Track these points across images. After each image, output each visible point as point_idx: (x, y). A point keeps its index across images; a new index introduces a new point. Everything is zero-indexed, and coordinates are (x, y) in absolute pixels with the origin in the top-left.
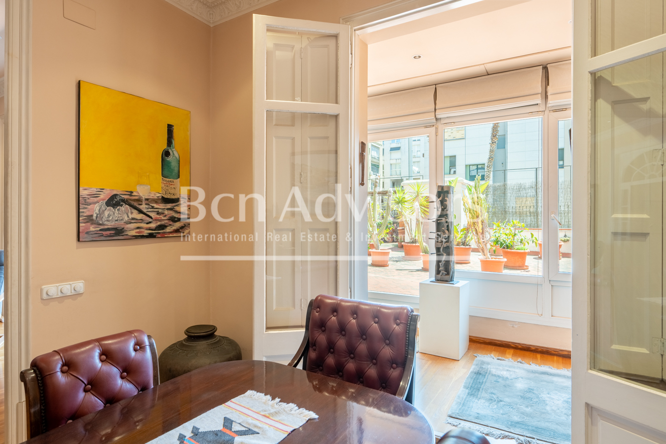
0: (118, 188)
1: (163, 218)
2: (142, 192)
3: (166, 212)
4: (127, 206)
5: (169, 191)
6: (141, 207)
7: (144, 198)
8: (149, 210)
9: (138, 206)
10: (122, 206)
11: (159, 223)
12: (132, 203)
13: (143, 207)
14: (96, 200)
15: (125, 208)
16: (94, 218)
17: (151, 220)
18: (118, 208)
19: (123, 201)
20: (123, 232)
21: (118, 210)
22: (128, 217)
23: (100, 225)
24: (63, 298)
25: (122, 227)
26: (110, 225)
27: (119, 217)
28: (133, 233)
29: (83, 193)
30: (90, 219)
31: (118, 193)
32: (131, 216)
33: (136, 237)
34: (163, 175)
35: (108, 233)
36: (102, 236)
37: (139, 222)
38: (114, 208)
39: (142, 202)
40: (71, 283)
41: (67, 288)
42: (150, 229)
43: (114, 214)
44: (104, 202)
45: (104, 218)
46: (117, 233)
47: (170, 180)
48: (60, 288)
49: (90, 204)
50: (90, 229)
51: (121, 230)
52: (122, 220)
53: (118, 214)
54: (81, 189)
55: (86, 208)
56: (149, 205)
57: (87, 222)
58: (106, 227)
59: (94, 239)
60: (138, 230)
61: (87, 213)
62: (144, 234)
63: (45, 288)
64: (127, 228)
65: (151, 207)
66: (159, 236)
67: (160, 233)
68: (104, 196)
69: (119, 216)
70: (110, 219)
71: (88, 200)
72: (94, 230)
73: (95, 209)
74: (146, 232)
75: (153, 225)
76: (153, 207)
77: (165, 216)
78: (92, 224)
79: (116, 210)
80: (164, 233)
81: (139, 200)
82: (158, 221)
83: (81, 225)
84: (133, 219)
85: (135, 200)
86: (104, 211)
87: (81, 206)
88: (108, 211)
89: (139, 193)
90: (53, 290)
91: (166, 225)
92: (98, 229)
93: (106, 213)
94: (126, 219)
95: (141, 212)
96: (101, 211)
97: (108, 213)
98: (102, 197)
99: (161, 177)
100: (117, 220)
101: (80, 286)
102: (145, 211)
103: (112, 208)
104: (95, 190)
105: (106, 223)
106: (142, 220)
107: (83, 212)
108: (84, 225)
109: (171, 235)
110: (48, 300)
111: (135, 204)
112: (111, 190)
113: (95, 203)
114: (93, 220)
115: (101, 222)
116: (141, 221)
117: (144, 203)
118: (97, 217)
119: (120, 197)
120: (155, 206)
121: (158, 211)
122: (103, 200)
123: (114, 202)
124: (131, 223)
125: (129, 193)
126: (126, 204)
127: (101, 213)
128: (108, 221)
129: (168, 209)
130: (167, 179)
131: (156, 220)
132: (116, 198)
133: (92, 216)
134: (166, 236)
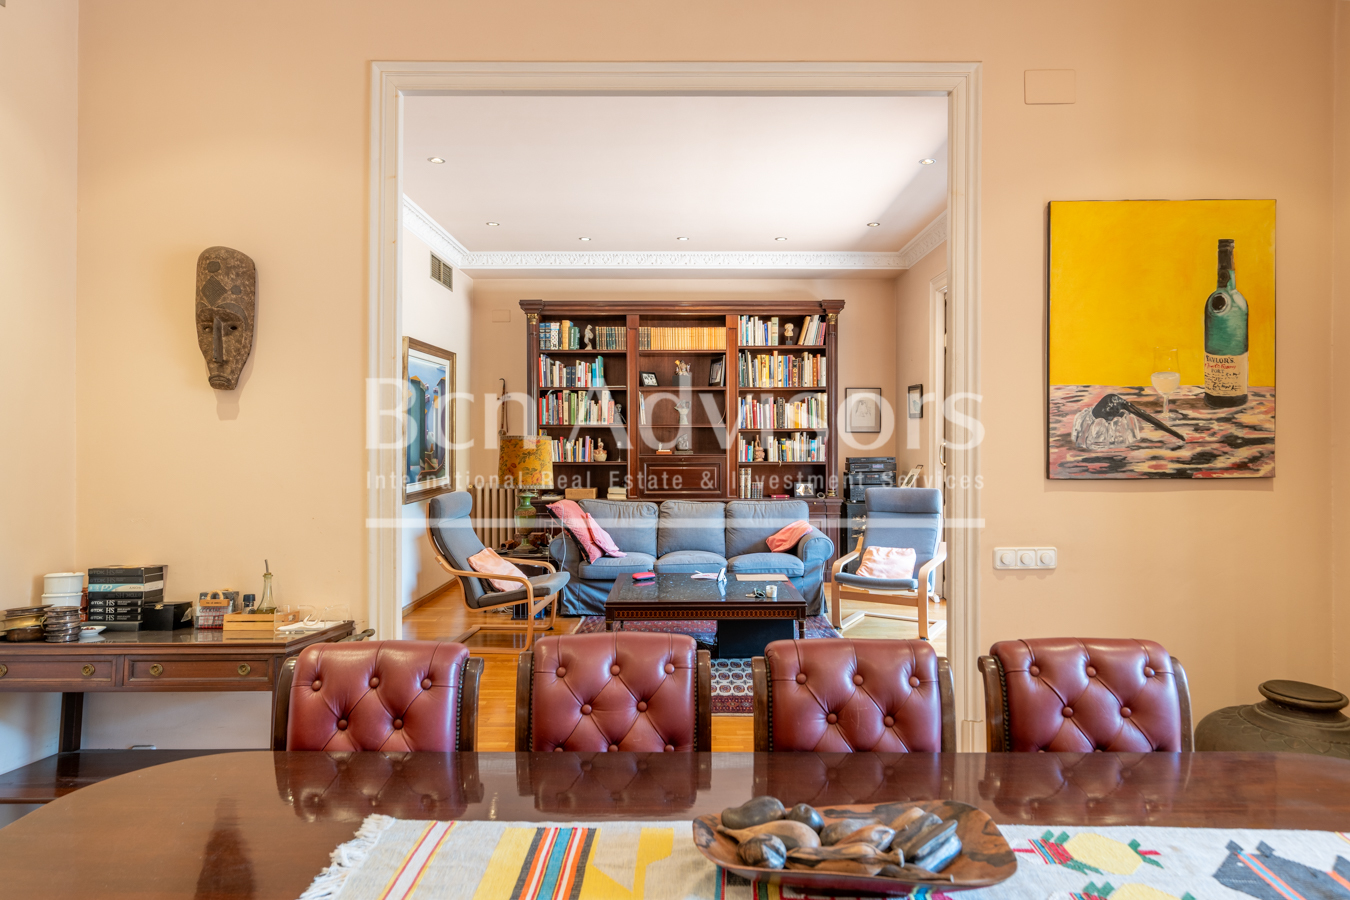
0: (1116, 383)
1: (1208, 439)
2: (1162, 387)
3: (1216, 426)
4: (1132, 415)
5: (1223, 381)
6: (1159, 417)
7: (1166, 398)
8: (1178, 422)
9: (1153, 415)
10: (1122, 415)
11: (1199, 449)
12: (1142, 409)
13: (1165, 417)
14: (1075, 406)
15: (1128, 419)
16: (1073, 438)
17: (1181, 443)
18: (1115, 419)
19: (1125, 406)
20: (1125, 465)
21: (1116, 423)
22: (1134, 436)
23: (1083, 450)
24: (1024, 571)
25: (1124, 455)
26: (1100, 451)
27: (1116, 437)
28: (1145, 467)
29: (1055, 395)
30: (1065, 440)
31: (1115, 392)
32: (1139, 435)
33: (1150, 476)
34: (1208, 349)
35: (1097, 465)
36: (1087, 471)
37: (1156, 447)
38: (1107, 420)
39: (1162, 406)
40: (1036, 548)
41: (1031, 556)
42: (1178, 461)
43: (1108, 430)
44: (1091, 409)
45: (1090, 438)
46: (1113, 467)
47: (1223, 357)
48: (1020, 553)
49: (1067, 414)
50: (1065, 458)
51: (1121, 460)
52: (1122, 442)
53: (1116, 430)
54: (1051, 388)
55: (1060, 421)
56: (1177, 412)
57: (1062, 446)
58: (1094, 455)
59: (1073, 476)
60: (1154, 463)
61: (1062, 431)
62: (1167, 471)
63: (1000, 550)
64: (1133, 458)
65: (1181, 416)
66: (1200, 476)
67: (1200, 469)
68: (1091, 399)
69: (1118, 434)
70: (1101, 440)
71: (1063, 408)
72: (1072, 459)
73: (1073, 423)
74: (1171, 468)
75: (1186, 453)
76: (1185, 417)
77: (1213, 434)
78: (1069, 449)
79: (1112, 423)
80: (1211, 469)
81: (1156, 404)
82: (1196, 445)
83: (1052, 450)
84: (1144, 440)
85: (1147, 404)
86: (1089, 426)
87: (1052, 418)
88: (1098, 426)
89: (1155, 390)
90: (1009, 555)
91: (1215, 452)
92: (1080, 458)
93: (1094, 430)
94: (1130, 440)
95: (1159, 426)
96: (1085, 425)
97: (1097, 429)
98: (1086, 400)
99: (1204, 353)
100: (1113, 443)
101: (1050, 555)
102: (1168, 424)
103: (1104, 421)
104: (1075, 389)
105: (1093, 447)
106: (1162, 443)
107: (1055, 429)
108: (1056, 450)
109: (1226, 475)
110: (1003, 571)
111: (1149, 411)
112: (1102, 387)
113: (1074, 412)
114: (1070, 442)
115: (1084, 446)
116: (1159, 444)
117: (1166, 408)
118: (1077, 437)
119: (1119, 398)
120: (1191, 413)
121: (1197, 424)
122: (1088, 406)
123: (1107, 408)
124: (1140, 448)
125: (1137, 391)
126: (1130, 412)
127: (1085, 429)
128: (1096, 443)
129: (1219, 420)
130: (1218, 357)
131: (1193, 442)
132: (1111, 402)
133: (1069, 435)
134: (1214, 476)
